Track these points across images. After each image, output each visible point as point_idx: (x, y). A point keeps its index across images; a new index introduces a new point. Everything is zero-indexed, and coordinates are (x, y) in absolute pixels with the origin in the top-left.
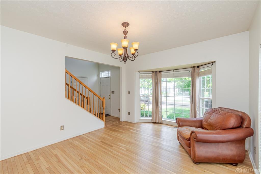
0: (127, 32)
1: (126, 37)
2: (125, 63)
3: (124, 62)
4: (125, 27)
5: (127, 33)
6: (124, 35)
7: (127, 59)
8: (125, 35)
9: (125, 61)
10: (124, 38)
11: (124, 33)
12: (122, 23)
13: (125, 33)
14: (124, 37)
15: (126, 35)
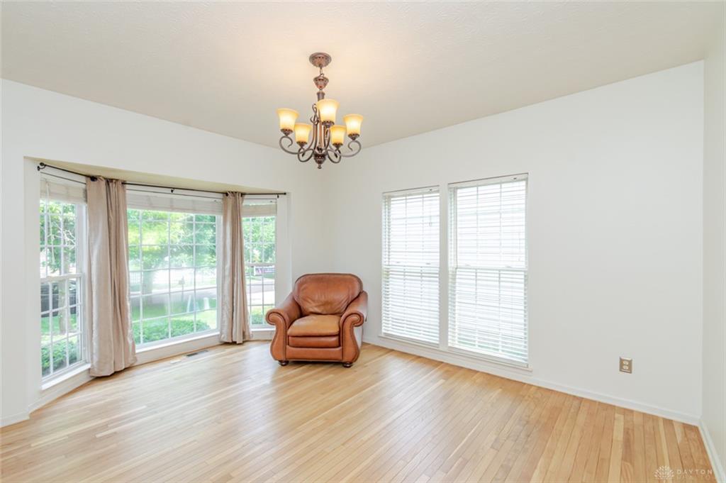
0: (326, 81)
1: (323, 94)
2: (320, 168)
3: (317, 165)
4: (321, 66)
5: (325, 85)
6: (318, 90)
7: (323, 156)
8: (321, 88)
9: (320, 163)
10: (316, 96)
11: (317, 84)
12: (309, 56)
13: (321, 84)
14: (318, 94)
15: (324, 90)
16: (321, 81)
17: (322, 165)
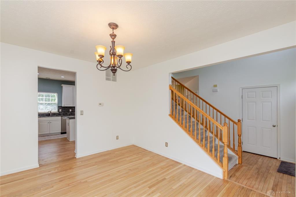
0: (115, 36)
1: (114, 42)
4: (113, 29)
6: (112, 40)
7: (116, 70)
8: (113, 39)
9: (114, 73)
10: (111, 42)
11: (111, 37)
12: (108, 23)
13: (113, 37)
14: (112, 42)
15: (115, 40)
16: (113, 36)
17: (115, 74)
